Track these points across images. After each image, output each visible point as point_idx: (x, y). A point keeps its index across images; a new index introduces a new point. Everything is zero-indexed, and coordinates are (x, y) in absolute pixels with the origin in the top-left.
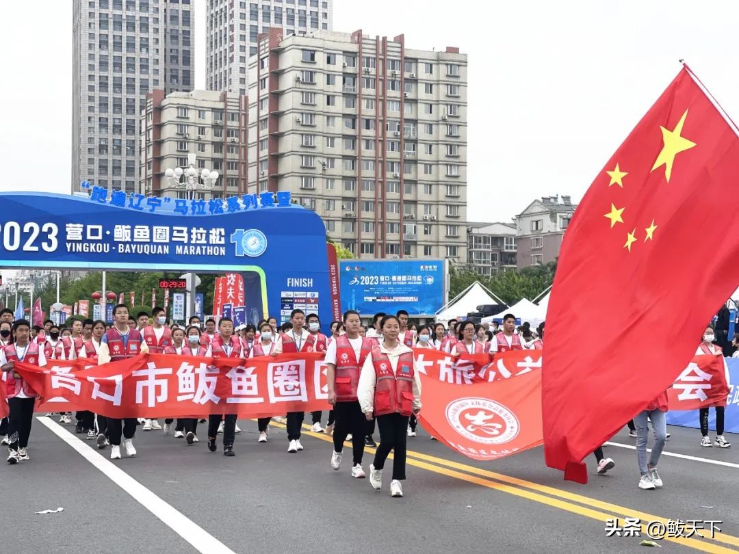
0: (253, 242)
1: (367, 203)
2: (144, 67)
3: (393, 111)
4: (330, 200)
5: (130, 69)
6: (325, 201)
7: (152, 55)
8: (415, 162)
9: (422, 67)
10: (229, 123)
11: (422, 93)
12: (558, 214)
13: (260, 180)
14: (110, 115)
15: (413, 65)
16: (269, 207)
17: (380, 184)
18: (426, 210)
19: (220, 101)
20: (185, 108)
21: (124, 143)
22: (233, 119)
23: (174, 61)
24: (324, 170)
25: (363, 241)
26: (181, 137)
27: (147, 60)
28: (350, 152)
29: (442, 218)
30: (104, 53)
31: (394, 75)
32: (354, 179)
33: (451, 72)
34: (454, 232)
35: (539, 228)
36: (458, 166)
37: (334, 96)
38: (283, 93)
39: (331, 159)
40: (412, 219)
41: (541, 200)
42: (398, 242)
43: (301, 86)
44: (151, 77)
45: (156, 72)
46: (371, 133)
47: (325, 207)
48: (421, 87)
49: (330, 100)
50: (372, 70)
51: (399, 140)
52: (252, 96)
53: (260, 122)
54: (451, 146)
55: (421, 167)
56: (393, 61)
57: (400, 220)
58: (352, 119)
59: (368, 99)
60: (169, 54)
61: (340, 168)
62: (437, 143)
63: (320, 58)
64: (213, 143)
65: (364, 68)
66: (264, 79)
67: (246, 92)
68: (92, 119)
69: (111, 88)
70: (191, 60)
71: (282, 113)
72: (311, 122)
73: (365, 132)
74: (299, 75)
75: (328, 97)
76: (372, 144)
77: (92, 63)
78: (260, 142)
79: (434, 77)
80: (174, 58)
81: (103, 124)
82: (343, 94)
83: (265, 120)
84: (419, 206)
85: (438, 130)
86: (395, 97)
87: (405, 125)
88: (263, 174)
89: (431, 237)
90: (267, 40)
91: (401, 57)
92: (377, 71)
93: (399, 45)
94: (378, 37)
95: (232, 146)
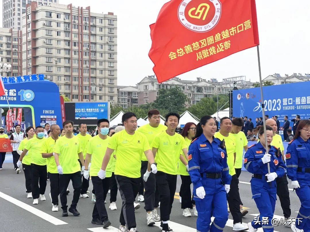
0: (28, 95)
1: (75, 78)
3: (86, 39)
4: (59, 76)
6: (57, 77)
8: (95, 60)
9: (98, 20)
11: (98, 32)
12: (155, 83)
13: (28, 67)
15: (94, 20)
16: (35, 81)
17: (81, 69)
18: (100, 81)
19: (9, 33)
22: (15, 41)
24: (56, 63)
25: (73, 94)
28: (68, 56)
29: (107, 84)
31: (86, 23)
32: (69, 67)
33: (110, 23)
34: (112, 90)
35: (147, 89)
36: (113, 62)
37: (60, 32)
38: (37, 30)
39: (60, 59)
40: (94, 85)
41: (148, 77)
42: (88, 94)
43: (46, 27)
46: (76, 48)
47: (57, 79)
48: (98, 29)
49: (58, 33)
50: (77, 21)
51: (88, 51)
52: (24, 31)
53: (28, 42)
54: (110, 54)
55: (98, 63)
56: (85, 18)
57: (89, 85)
58: (69, 42)
59: (75, 34)
61: (63, 63)
62: (105, 53)
63: (54, 15)
64: (6, 51)
65: (73, 20)
66: (29, 24)
67: (21, 29)
71: (37, 39)
72: (50, 43)
73: (74, 48)
74: (45, 22)
75: (58, 32)
76: (77, 53)
78: (27, 51)
79: (103, 25)
82: (64, 31)
83: (30, 41)
84: (97, 79)
85: (105, 47)
86: (87, 33)
87: (91, 45)
88: (29, 65)
89: (102, 92)
90: (30, 7)
91: (89, 16)
92: (79, 22)
93: (88, 11)
94: (79, 7)
95: (15, 52)
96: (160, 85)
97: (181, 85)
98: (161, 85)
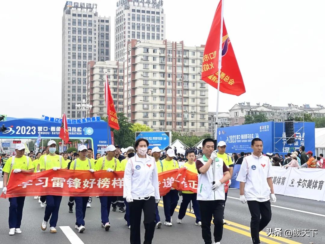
0: (89, 131)
1: (169, 106)
2: (90, 48)
3: (179, 71)
4: (154, 105)
5: (85, 50)
6: (152, 106)
7: (93, 44)
8: (188, 90)
9: (190, 53)
10: (120, 74)
11: (190, 63)
12: (244, 110)
13: (128, 97)
14: (77, 68)
15: (187, 53)
17: (174, 98)
18: (192, 109)
19: (116, 65)
20: (103, 68)
21: (82, 79)
22: (121, 72)
23: (102, 46)
24: (152, 93)
25: (167, 121)
26: (101, 79)
27: (91, 46)
28: (162, 87)
29: (198, 111)
30: (74, 43)
31: (179, 56)
32: (164, 97)
33: (202, 55)
34: (203, 117)
35: (237, 115)
36: (205, 91)
37: (156, 65)
38: (136, 64)
39: (155, 89)
40: (186, 112)
41: (238, 104)
42: (181, 121)
43: (143, 61)
44: (93, 52)
45: (95, 50)
46: (170, 79)
47: (152, 108)
48: (190, 61)
49: (154, 67)
50: (171, 55)
51: (181, 82)
52: (126, 65)
53: (128, 75)
54: (202, 83)
55: (190, 92)
56: (179, 51)
57: (182, 112)
58: (163, 74)
59: (169, 66)
60: (100, 43)
61: (158, 93)
62: (197, 82)
63: (151, 51)
64: (113, 81)
65: (168, 54)
66: (130, 59)
68: (70, 70)
69: (77, 58)
70: (109, 45)
71: (136, 72)
72: (147, 75)
73: (168, 79)
74: (143, 57)
75: (154, 65)
76: (171, 83)
77: (69, 47)
78: (128, 83)
79: (195, 57)
80: (103, 44)
81: (74, 72)
82: (160, 64)
83: (130, 74)
84: (189, 107)
85: (197, 77)
86: (180, 65)
87: (184, 76)
88: (129, 95)
89: (194, 119)
90: (131, 44)
91: (182, 49)
92: (173, 55)
93: (181, 45)
94: (173, 42)
95: (121, 83)
96: (249, 112)
97: (270, 112)
98: (250, 112)
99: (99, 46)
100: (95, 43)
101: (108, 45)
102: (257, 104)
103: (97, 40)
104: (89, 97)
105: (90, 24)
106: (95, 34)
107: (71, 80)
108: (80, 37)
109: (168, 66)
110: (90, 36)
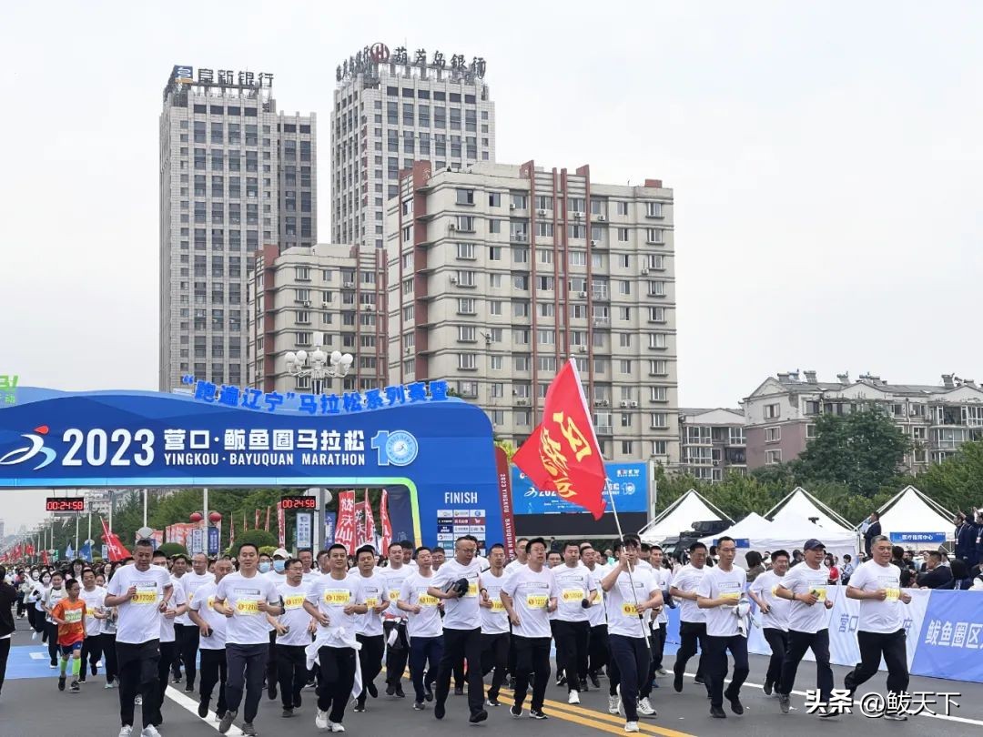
0: (400, 447)
1: (546, 386)
2: (253, 215)
3: (577, 265)
4: (497, 384)
5: (234, 219)
6: (491, 385)
7: (261, 200)
8: (608, 331)
9: (613, 207)
10: (363, 286)
11: (614, 241)
12: (800, 396)
13: (404, 359)
14: (209, 278)
15: (602, 205)
16: (419, 402)
17: (562, 360)
18: (623, 393)
19: (351, 257)
20: (306, 268)
21: (226, 314)
22: (367, 281)
23: (290, 206)
24: (488, 344)
26: (301, 305)
27: (256, 206)
28: (522, 321)
29: (645, 403)
30: (200, 199)
31: (577, 218)
32: (527, 355)
33: (652, 213)
34: (662, 423)
35: (775, 415)
36: (665, 334)
37: (500, 247)
38: (432, 245)
39: (497, 330)
40: (606, 407)
41: (777, 378)
43: (456, 236)
44: (261, 228)
45: (268, 221)
46: (548, 294)
47: (490, 394)
48: (614, 233)
49: (493, 253)
50: (548, 213)
51: (586, 303)
52: (393, 250)
53: (403, 283)
54: (654, 308)
55: (615, 338)
56: (576, 200)
58: (524, 277)
59: (544, 250)
60: (284, 198)
61: (508, 341)
62: (637, 305)
63: (481, 199)
64: (342, 312)
65: (538, 210)
66: (408, 228)
67: (384, 244)
68: (186, 285)
69: (209, 244)
70: (312, 205)
71: (432, 272)
72: (470, 283)
73: (540, 293)
74: (453, 221)
75: (492, 249)
76: (550, 309)
77: (185, 212)
78: (403, 309)
79: (629, 219)
80: (291, 203)
81: (200, 291)
82: (512, 244)
83: (410, 281)
84: (614, 389)
85: (637, 288)
86: (580, 247)
87: (593, 283)
88: (408, 352)
89: (631, 430)
90: (411, 178)
91: (586, 194)
92: (555, 214)
93: (582, 179)
94: (555, 169)
95: (368, 316)
96: (816, 403)
97: (888, 402)
98: (822, 403)
99: (279, 207)
100: (268, 198)
101: (308, 203)
102: (839, 376)
103: (273, 188)
104: (263, 364)
105: (252, 136)
106: (268, 168)
107: (192, 318)
108: (219, 180)
109: (540, 250)
110: (252, 175)
